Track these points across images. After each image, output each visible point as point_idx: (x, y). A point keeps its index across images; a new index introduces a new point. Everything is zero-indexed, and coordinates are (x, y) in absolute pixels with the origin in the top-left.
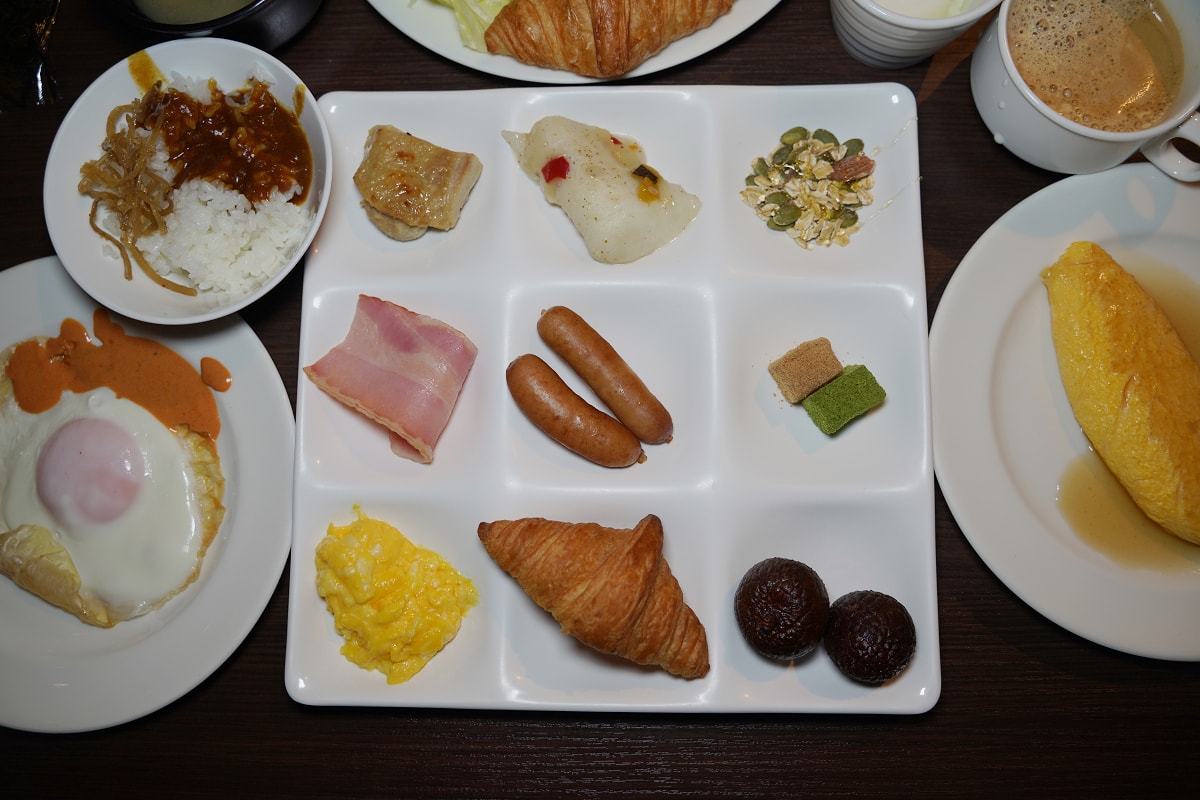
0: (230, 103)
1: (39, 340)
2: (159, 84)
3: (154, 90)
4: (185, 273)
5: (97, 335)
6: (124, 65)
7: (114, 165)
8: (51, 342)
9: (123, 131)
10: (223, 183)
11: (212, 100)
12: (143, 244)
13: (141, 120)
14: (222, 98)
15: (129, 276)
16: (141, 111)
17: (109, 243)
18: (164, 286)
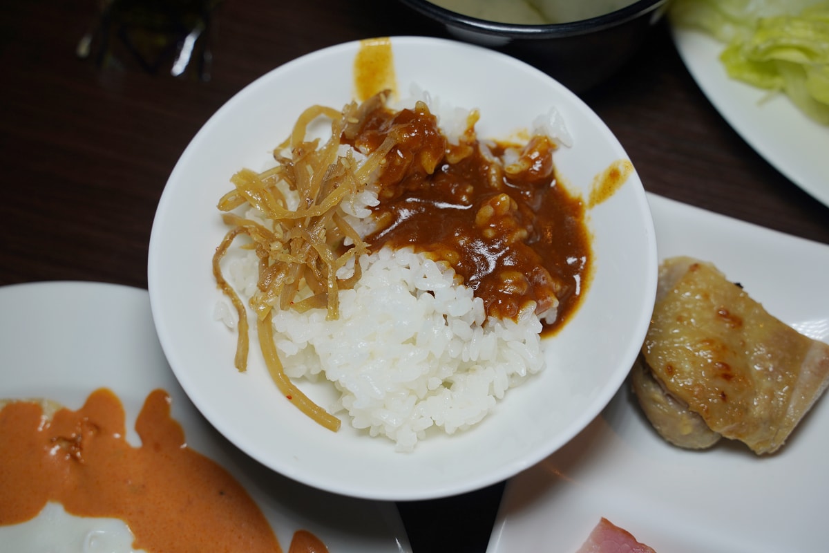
0: (487, 155)
1: (45, 405)
2: (387, 93)
3: (378, 99)
4: (338, 392)
5: (139, 428)
6: (349, 51)
7: (283, 186)
8: (62, 416)
9: (316, 143)
10: (453, 271)
11: (461, 142)
12: (284, 321)
13: (352, 134)
14: (475, 145)
15: (241, 363)
16: (355, 121)
17: (227, 301)
18: (289, 398)
